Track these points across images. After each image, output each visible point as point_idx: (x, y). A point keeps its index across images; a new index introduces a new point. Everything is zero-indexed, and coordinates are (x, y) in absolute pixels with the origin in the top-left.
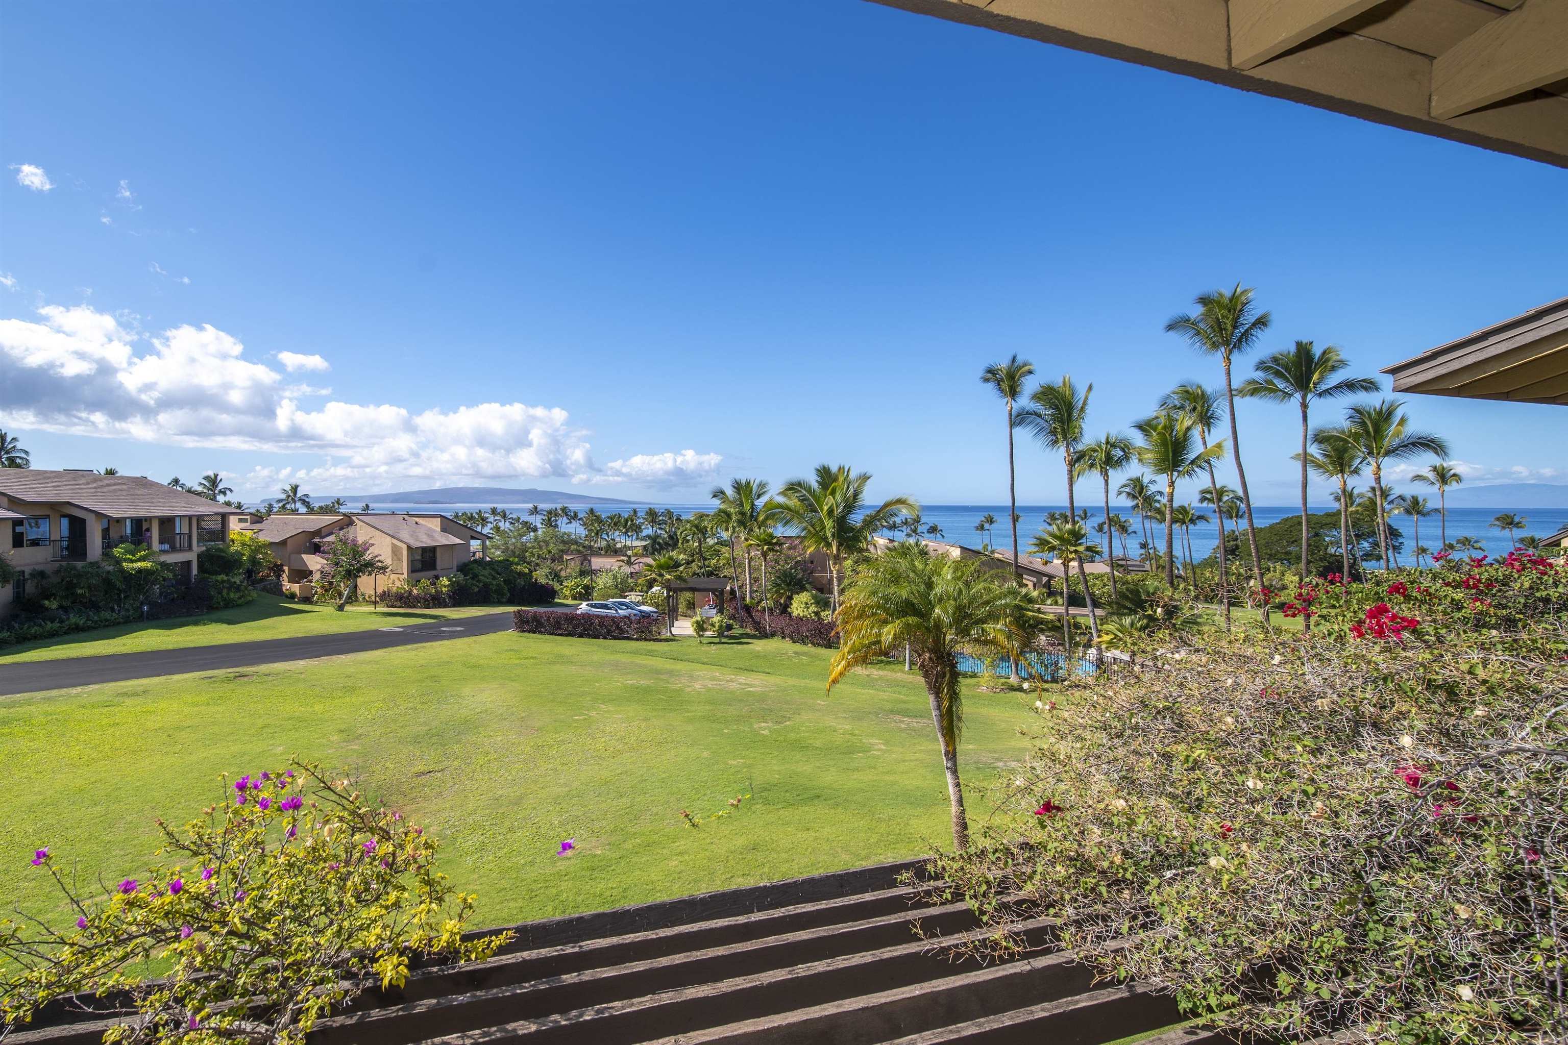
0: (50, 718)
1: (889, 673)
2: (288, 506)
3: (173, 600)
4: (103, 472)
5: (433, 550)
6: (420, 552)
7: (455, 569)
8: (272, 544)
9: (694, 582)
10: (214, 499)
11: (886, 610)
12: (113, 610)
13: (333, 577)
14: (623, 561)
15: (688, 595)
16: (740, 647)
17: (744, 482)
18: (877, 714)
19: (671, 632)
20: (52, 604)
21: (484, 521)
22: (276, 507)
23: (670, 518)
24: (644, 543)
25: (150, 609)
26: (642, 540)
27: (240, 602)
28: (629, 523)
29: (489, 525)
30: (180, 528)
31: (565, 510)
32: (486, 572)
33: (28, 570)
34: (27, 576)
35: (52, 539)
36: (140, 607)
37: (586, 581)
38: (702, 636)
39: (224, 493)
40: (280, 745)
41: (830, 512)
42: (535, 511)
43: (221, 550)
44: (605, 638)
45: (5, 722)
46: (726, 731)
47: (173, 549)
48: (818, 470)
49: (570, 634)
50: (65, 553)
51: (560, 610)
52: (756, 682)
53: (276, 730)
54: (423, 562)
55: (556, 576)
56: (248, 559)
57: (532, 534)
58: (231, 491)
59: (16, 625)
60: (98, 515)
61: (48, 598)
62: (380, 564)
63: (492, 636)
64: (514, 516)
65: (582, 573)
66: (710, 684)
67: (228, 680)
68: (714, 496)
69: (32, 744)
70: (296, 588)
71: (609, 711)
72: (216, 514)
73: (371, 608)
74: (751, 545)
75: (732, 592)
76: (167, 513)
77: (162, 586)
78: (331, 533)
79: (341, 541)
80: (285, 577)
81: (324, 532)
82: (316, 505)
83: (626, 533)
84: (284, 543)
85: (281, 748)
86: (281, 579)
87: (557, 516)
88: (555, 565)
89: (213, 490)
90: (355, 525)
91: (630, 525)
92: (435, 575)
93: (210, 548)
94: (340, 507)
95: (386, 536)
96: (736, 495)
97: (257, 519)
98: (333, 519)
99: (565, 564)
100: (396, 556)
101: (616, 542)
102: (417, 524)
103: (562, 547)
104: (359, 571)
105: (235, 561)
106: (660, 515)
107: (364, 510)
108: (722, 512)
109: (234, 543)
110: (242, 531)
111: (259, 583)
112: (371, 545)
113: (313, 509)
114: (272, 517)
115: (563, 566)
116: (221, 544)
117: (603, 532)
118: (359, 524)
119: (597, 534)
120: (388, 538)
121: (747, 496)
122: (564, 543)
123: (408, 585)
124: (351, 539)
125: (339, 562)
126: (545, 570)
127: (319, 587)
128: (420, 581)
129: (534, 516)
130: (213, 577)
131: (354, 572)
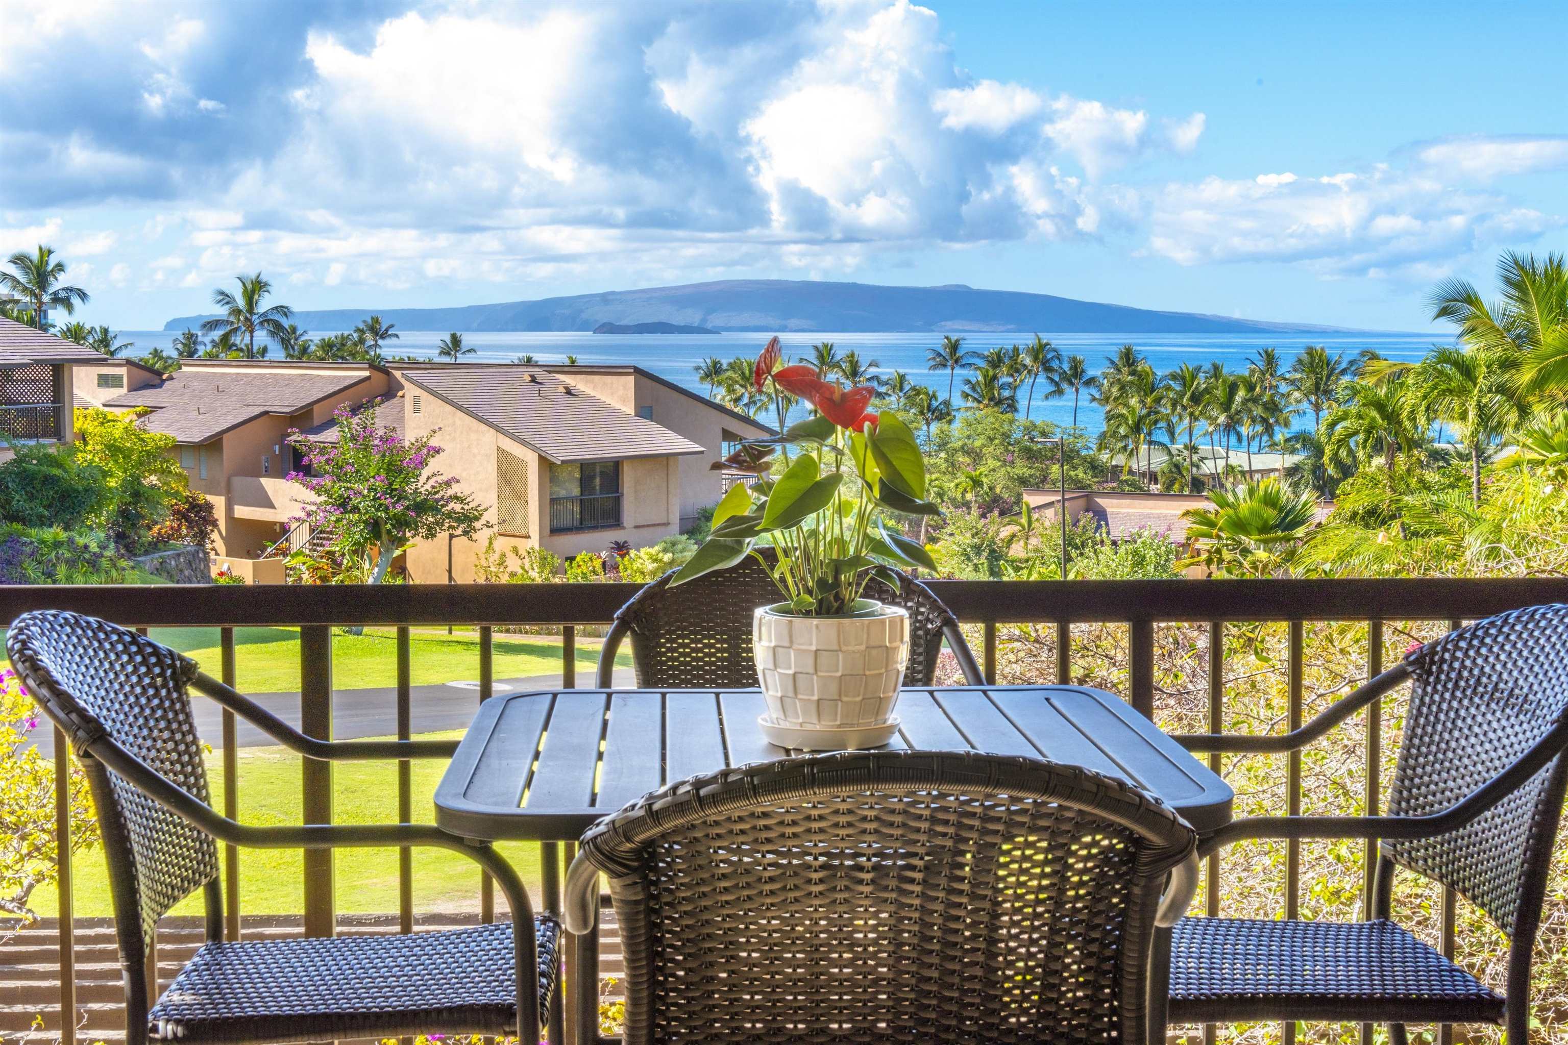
5: (612, 469)
6: (575, 473)
7: (675, 527)
8: (179, 448)
10: (38, 322)
22: (207, 341)
24: (1291, 460)
26: (1282, 449)
28: (1241, 394)
31: (1042, 356)
39: (67, 304)
42: (951, 355)
43: (53, 462)
54: (585, 503)
56: (125, 485)
58: (83, 295)
62: (458, 507)
68: (1444, 312)
70: (244, 570)
72: (38, 362)
78: (333, 419)
79: (353, 438)
80: (217, 541)
81: (318, 418)
82: (315, 337)
83: (1231, 427)
84: (212, 445)
86: (209, 546)
87: (1017, 371)
88: (993, 522)
89: (36, 296)
90: (403, 397)
91: (1245, 402)
92: (617, 543)
93: (25, 456)
94: (380, 342)
95: (483, 427)
96: (1515, 309)
97: (147, 375)
98: (345, 378)
99: (1024, 521)
100: (508, 483)
101: (1202, 454)
102: (569, 392)
103: (1021, 469)
104: (401, 523)
105: (87, 491)
106: (1344, 372)
107: (445, 352)
108: (1448, 361)
109: (86, 443)
110: (106, 409)
111: (146, 553)
112: (438, 451)
113: (304, 350)
114: (184, 369)
115: (1017, 528)
116: (51, 445)
117: (1156, 422)
118: (410, 391)
119: (1137, 428)
120: (489, 437)
121: (1550, 312)
122: (1030, 455)
123: (542, 566)
124: (381, 432)
125: (348, 497)
126: (958, 538)
127: (304, 568)
128: (572, 559)
129: (949, 371)
130: (33, 531)
131: (389, 526)
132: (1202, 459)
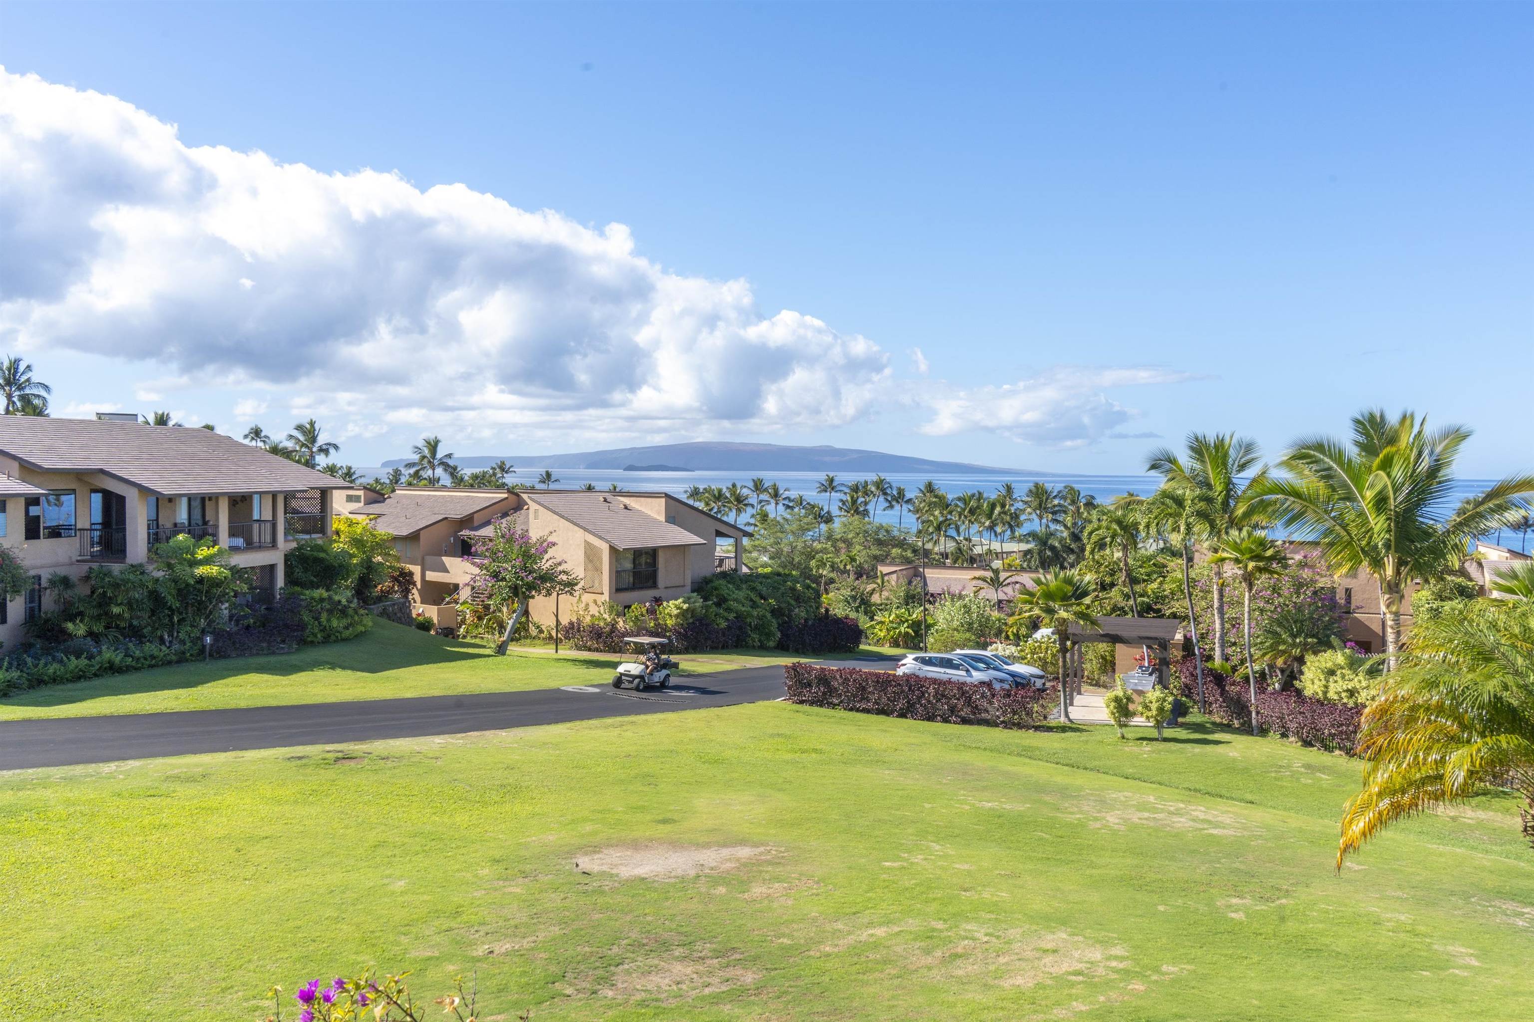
0: (72, 810)
1: (1499, 817)
2: (422, 473)
3: (248, 627)
4: (151, 419)
5: (653, 553)
6: (630, 556)
7: (689, 588)
8: (396, 539)
9: (1114, 624)
10: (310, 464)
11: (1458, 719)
12: (162, 641)
13: (490, 597)
14: (984, 580)
15: (1103, 647)
16: (1198, 749)
17: (1211, 438)
18: (1467, 897)
19: (1067, 715)
20: (77, 629)
21: (740, 501)
22: (407, 472)
23: (1073, 502)
24: (1024, 547)
25: (216, 640)
26: (1020, 541)
27: (346, 633)
28: (998, 509)
29: (749, 510)
30: (261, 511)
31: (882, 486)
32: (741, 595)
33: (45, 576)
34: (44, 583)
35: (79, 526)
36: (200, 639)
37: (917, 614)
38: (1126, 726)
39: (327, 452)
40: (401, 878)
41: (1381, 502)
42: (830, 485)
43: (321, 549)
44: (946, 720)
45: (10, 812)
46: (1161, 908)
47: (250, 546)
48: (1357, 422)
49: (883, 712)
50: (97, 548)
51: (866, 668)
52: (1227, 819)
53: (397, 851)
54: (636, 574)
55: (864, 604)
56: (361, 564)
57: (824, 527)
58: (336, 447)
59: (29, 660)
60: (143, 490)
61: (72, 618)
62: (564, 577)
63: (746, 709)
64: (793, 494)
65: (910, 599)
66: (1136, 817)
67: (325, 763)
68: (1153, 467)
69: (47, 849)
70: (432, 612)
71: (945, 857)
72: (313, 488)
73: (548, 651)
74: (1223, 560)
75: (1187, 645)
76: (241, 487)
77: (233, 606)
78: (487, 523)
79: (503, 536)
80: (415, 594)
81: (476, 520)
82: (467, 472)
83: (991, 528)
84: (414, 537)
85: (402, 883)
86: (410, 597)
87: (867, 494)
88: (862, 582)
89: (309, 448)
90: (528, 509)
91: (1000, 514)
92: (655, 598)
93: (303, 545)
94: (505, 475)
95: (576, 528)
96: (1197, 466)
97: (375, 495)
98: (493, 498)
99: (879, 581)
100: (591, 561)
101: (973, 543)
102: (626, 508)
103: (875, 551)
104: (531, 587)
105: (340, 566)
106: (1055, 497)
107: (542, 482)
108: (1168, 497)
109: (339, 536)
110: (351, 516)
111: (375, 603)
112: (554, 544)
113: (462, 479)
114: (397, 492)
115: (875, 586)
116: (319, 538)
117: (949, 525)
118: (533, 506)
119: (938, 528)
120: (580, 533)
121: (1218, 467)
122: (880, 543)
123: (611, 613)
124: (519, 532)
125: (499, 572)
126: (843, 592)
127: (468, 611)
128: (629, 607)
129: (828, 494)
130: (307, 592)
131: (524, 590)
132: (973, 546)
